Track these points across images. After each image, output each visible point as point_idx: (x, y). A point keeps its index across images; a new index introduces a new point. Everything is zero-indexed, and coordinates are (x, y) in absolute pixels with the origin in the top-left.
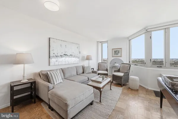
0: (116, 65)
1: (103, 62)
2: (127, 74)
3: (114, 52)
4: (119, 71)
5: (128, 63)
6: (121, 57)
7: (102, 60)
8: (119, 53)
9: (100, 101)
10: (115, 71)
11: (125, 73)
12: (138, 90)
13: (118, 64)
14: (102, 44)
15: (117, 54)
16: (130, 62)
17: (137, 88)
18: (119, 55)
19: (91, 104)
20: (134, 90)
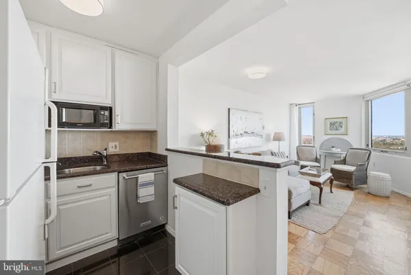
0: (334, 150)
1: (303, 144)
2: (363, 169)
3: (329, 126)
4: (344, 162)
5: (364, 147)
6: (347, 134)
7: (300, 140)
8: (341, 127)
9: (320, 203)
10: (335, 163)
11: (357, 166)
12: (388, 197)
13: (340, 150)
14: (300, 108)
15: (337, 129)
16: (368, 145)
17: (388, 193)
18: (342, 130)
19: (307, 204)
20: (381, 197)
